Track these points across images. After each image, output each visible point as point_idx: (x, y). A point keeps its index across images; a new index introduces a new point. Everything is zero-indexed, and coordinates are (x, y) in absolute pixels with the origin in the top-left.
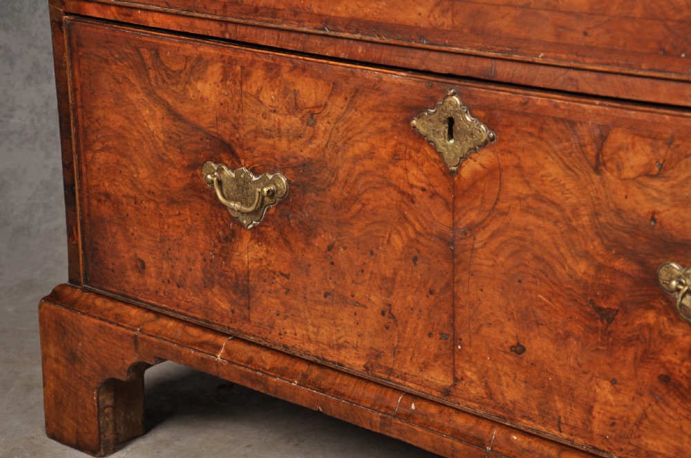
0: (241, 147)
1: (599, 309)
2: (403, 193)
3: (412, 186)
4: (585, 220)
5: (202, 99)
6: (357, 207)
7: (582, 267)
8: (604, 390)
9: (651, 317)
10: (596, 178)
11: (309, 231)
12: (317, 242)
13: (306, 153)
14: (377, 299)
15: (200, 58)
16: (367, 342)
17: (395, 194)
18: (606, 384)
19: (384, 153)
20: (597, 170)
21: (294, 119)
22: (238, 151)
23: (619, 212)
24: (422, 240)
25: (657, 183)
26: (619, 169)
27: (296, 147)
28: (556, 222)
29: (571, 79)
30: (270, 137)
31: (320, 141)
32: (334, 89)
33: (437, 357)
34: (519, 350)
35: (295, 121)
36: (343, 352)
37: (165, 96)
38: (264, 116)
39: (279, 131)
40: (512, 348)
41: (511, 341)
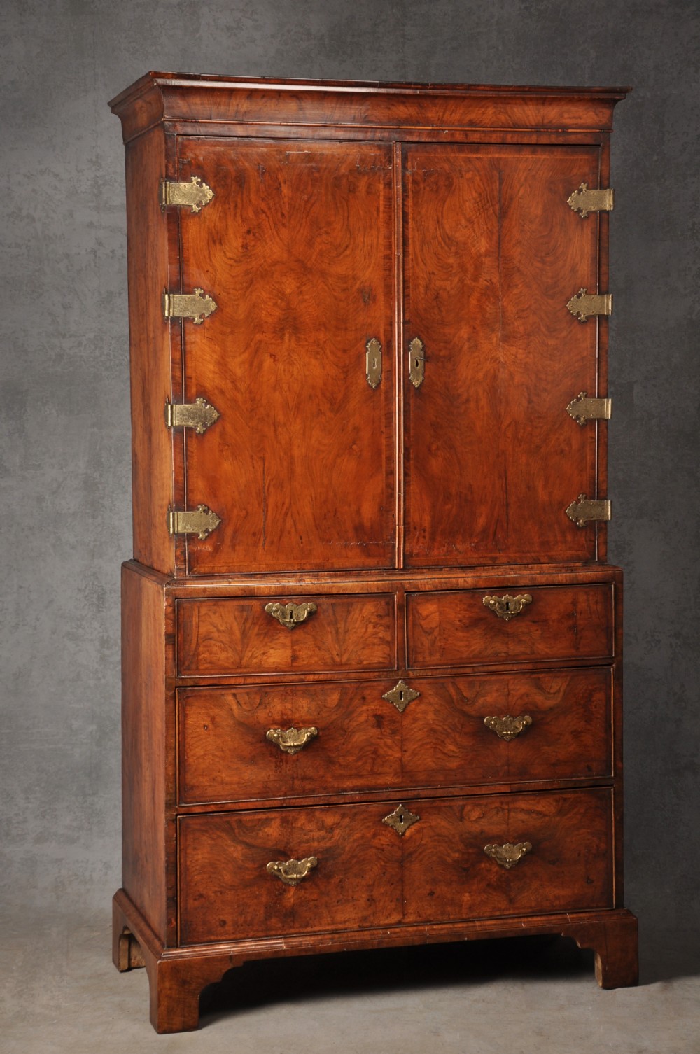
0: (291, 851)
1: (464, 869)
2: (378, 849)
3: (382, 845)
4: (457, 838)
5: (268, 835)
6: (355, 860)
7: (457, 855)
8: (466, 897)
9: (483, 865)
10: (461, 823)
11: (329, 877)
12: (333, 881)
13: (328, 845)
14: (365, 895)
15: (267, 819)
16: (360, 915)
17: (374, 850)
18: (467, 895)
19: (369, 835)
20: (461, 821)
22: (289, 853)
23: (470, 833)
24: (388, 865)
25: (483, 820)
26: (469, 818)
27: (322, 844)
28: (446, 842)
29: (451, 792)
30: (307, 843)
31: (336, 837)
32: (344, 816)
33: (395, 909)
34: (432, 894)
35: (322, 833)
36: (347, 924)
37: (245, 839)
38: (305, 835)
39: (313, 839)
40: (429, 894)
41: (428, 892)
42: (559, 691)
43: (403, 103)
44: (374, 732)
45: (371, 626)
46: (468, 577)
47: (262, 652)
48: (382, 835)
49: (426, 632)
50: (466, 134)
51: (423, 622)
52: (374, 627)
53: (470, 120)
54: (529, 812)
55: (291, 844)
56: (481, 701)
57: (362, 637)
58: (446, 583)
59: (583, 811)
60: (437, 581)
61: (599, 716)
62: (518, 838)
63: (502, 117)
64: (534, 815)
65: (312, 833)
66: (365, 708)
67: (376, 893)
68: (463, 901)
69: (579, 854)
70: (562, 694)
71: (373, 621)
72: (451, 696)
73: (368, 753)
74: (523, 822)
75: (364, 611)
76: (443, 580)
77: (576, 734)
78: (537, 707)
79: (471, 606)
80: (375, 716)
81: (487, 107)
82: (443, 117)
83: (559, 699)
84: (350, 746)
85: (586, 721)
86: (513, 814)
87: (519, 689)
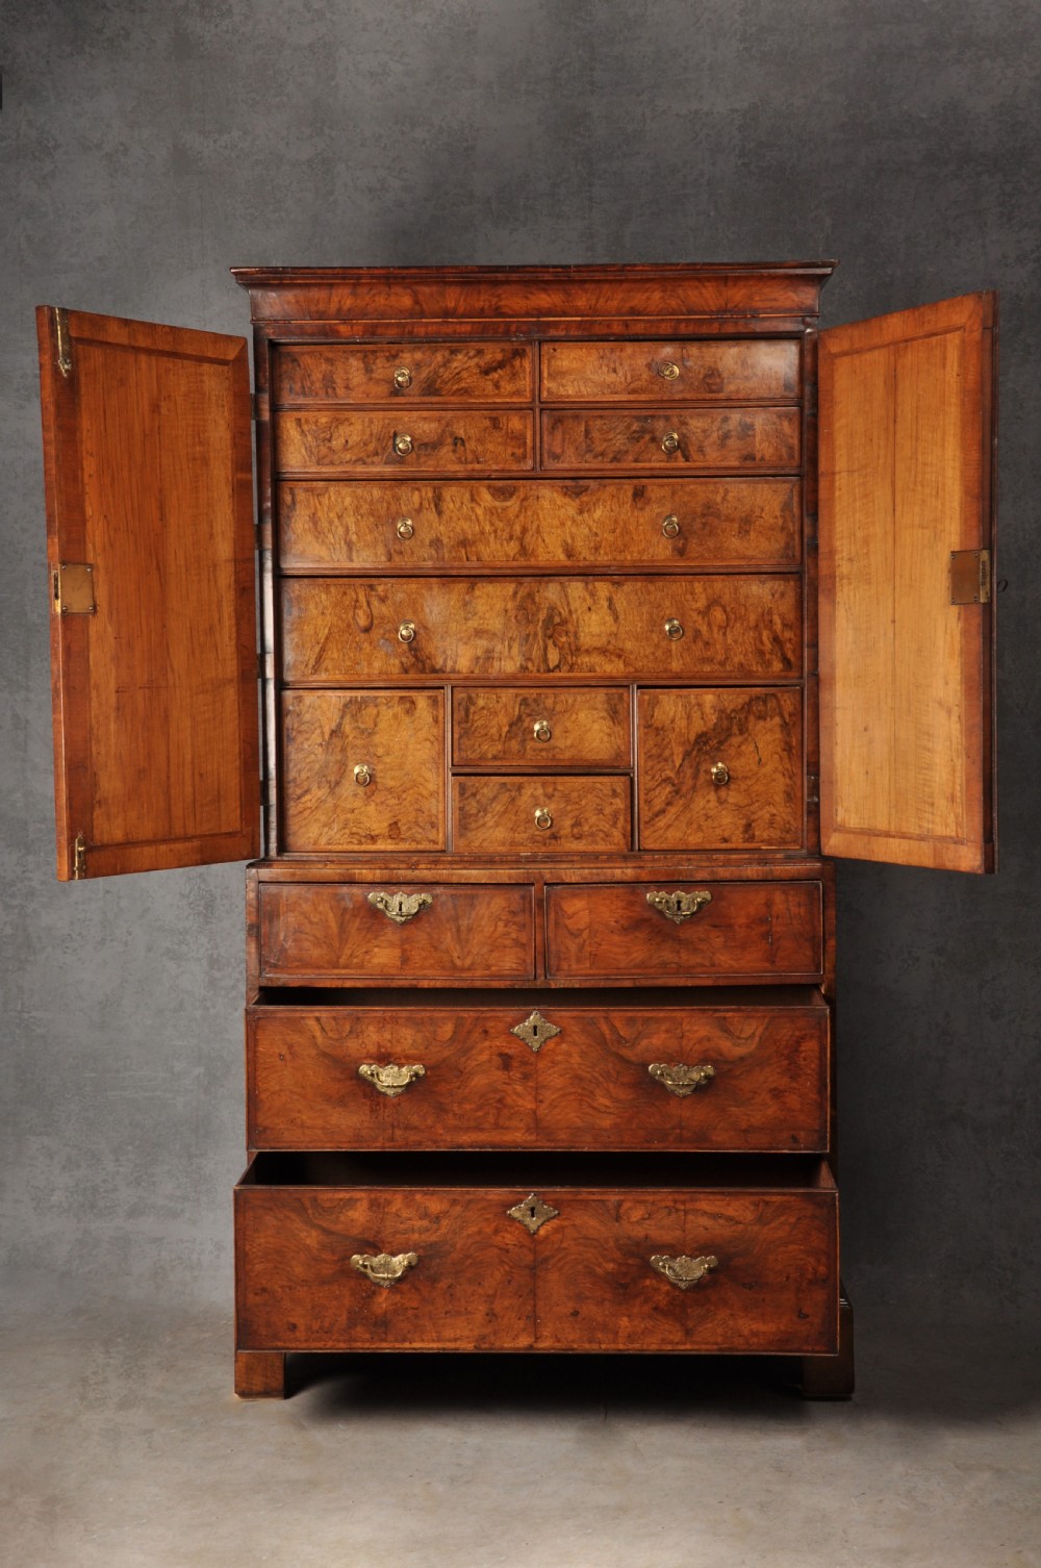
0: (383, 1242)
1: (621, 1284)
2: (501, 1249)
3: (507, 1244)
4: (612, 1244)
5: (352, 1220)
6: (470, 1261)
7: (611, 1266)
8: (624, 1322)
9: (648, 1282)
10: (617, 1224)
11: (433, 1280)
12: (440, 1286)
13: (433, 1238)
14: (483, 1308)
15: (350, 1199)
16: (476, 1333)
17: (496, 1251)
18: (625, 1319)
19: (488, 1230)
20: (617, 1221)
21: (424, 1222)
22: (380, 1245)
23: (629, 1238)
24: (514, 1271)
25: (647, 1222)
26: (629, 1218)
27: (424, 1237)
28: (596, 1247)
30: (405, 1234)
31: (444, 1230)
32: (454, 1203)
33: (524, 1330)
34: (576, 1313)
35: (425, 1223)
36: (458, 1343)
37: (321, 1223)
38: (402, 1223)
39: (413, 1229)
40: (572, 1314)
41: (571, 1311)
42: (752, 1036)
43: (545, 290)
44: (499, 1075)
45: (501, 924)
46: (627, 868)
47: (364, 950)
48: (506, 1230)
49: (572, 934)
50: (626, 324)
51: (568, 922)
52: (506, 926)
53: (632, 308)
54: (714, 1216)
55: (383, 1235)
56: (644, 1043)
57: (490, 937)
58: (598, 874)
59: (792, 1220)
60: (587, 871)
61: (809, 1072)
62: (701, 1250)
63: (674, 303)
64: (721, 1221)
65: (410, 1222)
66: (487, 1043)
67: (497, 1307)
68: (619, 1328)
69: (788, 1278)
70: (757, 1039)
71: (504, 918)
72: (603, 1035)
73: (491, 1101)
74: (706, 1229)
75: (492, 906)
76: (595, 871)
77: (777, 1093)
78: (721, 1055)
79: (631, 904)
80: (501, 1055)
81: (653, 291)
82: (595, 305)
83: (753, 1047)
84: (467, 1090)
85: (791, 1078)
86: (690, 1217)
87: (697, 1031)
